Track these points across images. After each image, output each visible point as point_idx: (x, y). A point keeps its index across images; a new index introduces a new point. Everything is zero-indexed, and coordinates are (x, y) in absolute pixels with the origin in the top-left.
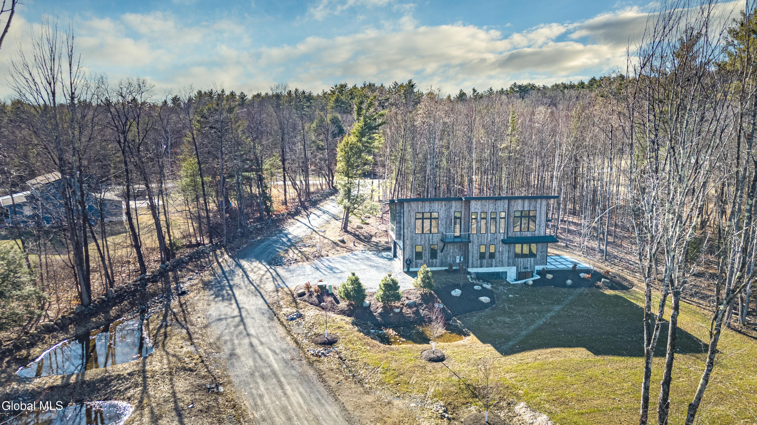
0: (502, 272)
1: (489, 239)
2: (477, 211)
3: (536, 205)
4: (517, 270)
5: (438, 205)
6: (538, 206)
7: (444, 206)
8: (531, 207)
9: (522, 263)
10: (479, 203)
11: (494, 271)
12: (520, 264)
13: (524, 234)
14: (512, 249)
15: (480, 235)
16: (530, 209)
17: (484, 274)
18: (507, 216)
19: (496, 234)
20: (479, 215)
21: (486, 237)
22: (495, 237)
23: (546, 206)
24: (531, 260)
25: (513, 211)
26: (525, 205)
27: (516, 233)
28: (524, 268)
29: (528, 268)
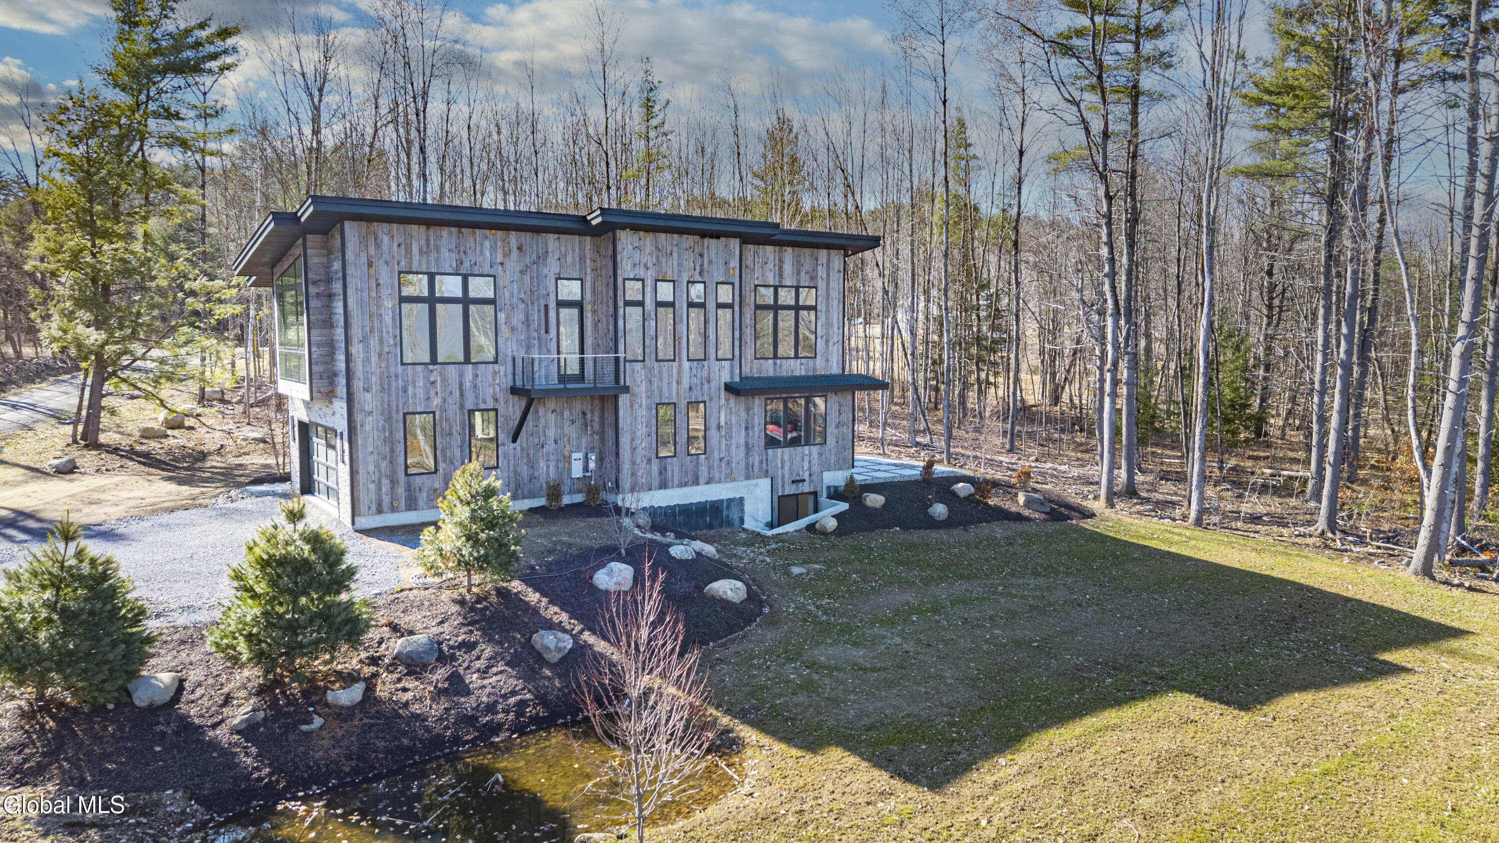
0: (730, 501)
1: (685, 384)
2: (641, 273)
3: (815, 270)
4: (773, 490)
5: (493, 248)
6: (821, 272)
7: (515, 251)
8: (803, 274)
9: (786, 466)
10: (648, 241)
11: (703, 500)
12: (782, 467)
13: (784, 367)
14: (756, 419)
15: (656, 365)
16: (798, 281)
17: (674, 513)
18: (737, 299)
19: (706, 363)
20: (649, 290)
21: (675, 375)
22: (704, 373)
23: (841, 275)
24: (810, 454)
25: (753, 287)
26: (784, 266)
27: (761, 365)
28: (793, 481)
29: (804, 481)
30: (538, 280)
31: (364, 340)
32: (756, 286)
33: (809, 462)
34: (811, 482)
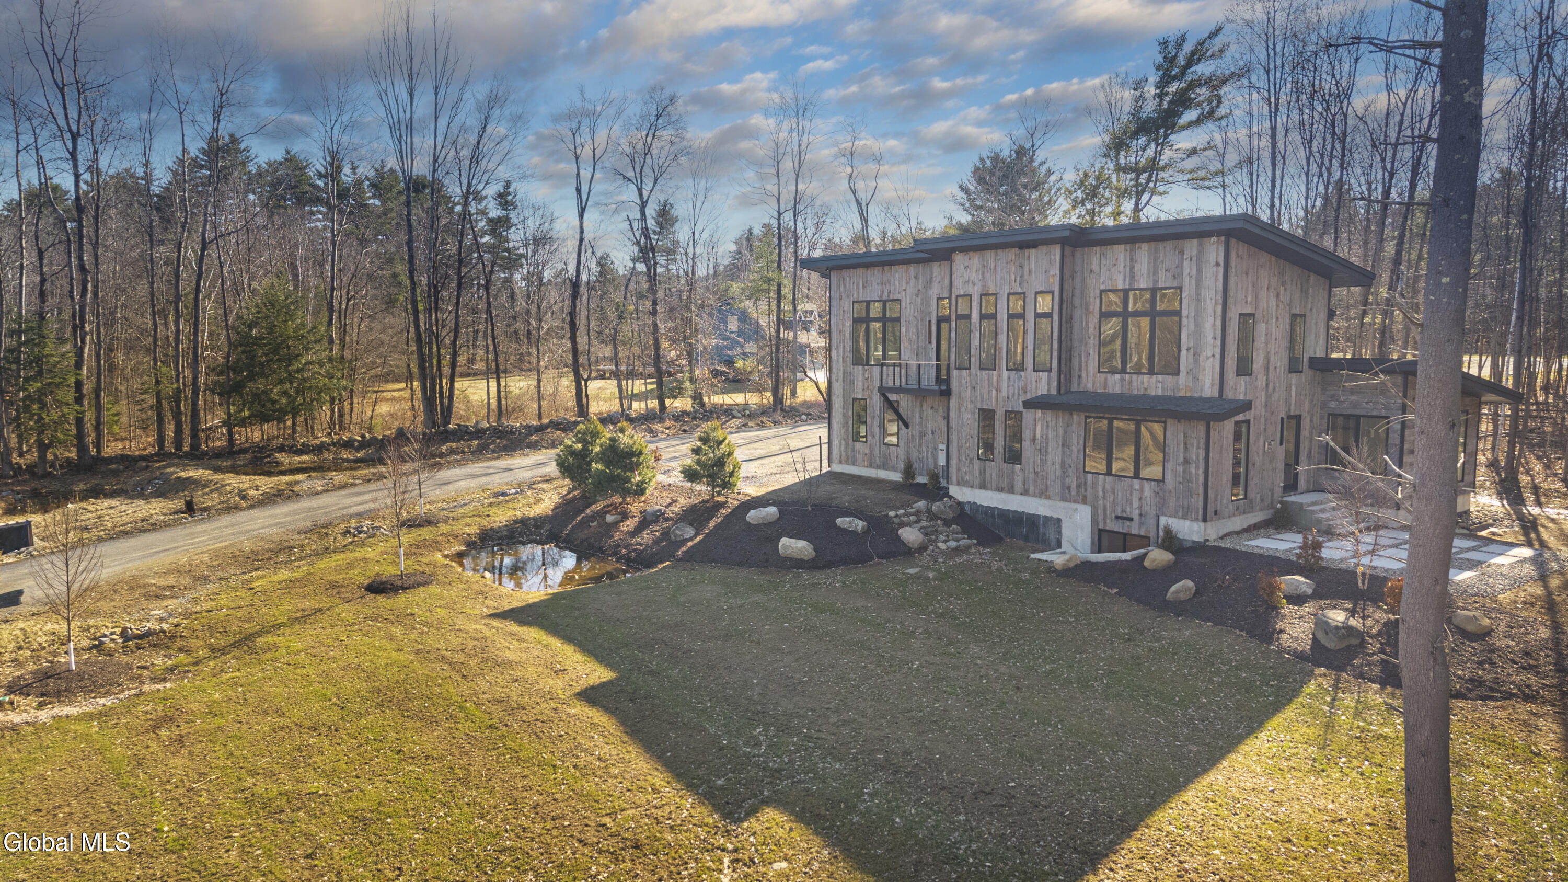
0: (1047, 519)
1: (1005, 393)
2: (970, 290)
3: (1180, 266)
4: (1094, 521)
5: (901, 278)
6: (1188, 268)
7: (913, 281)
8: (1162, 274)
9: (1110, 498)
10: (975, 261)
11: (1020, 510)
12: (1104, 498)
13: (1135, 384)
14: (1074, 437)
15: (979, 372)
16: (1156, 282)
17: (993, 515)
18: (1056, 307)
19: (1023, 373)
20: (975, 305)
21: (995, 384)
22: (1021, 384)
23: (1221, 269)
24: (1141, 490)
25: (1098, 292)
26: (1137, 266)
27: (1106, 379)
28: (1117, 517)
29: (1132, 519)
30: (926, 301)
32: (1102, 291)
33: (1140, 499)
34: (1141, 524)
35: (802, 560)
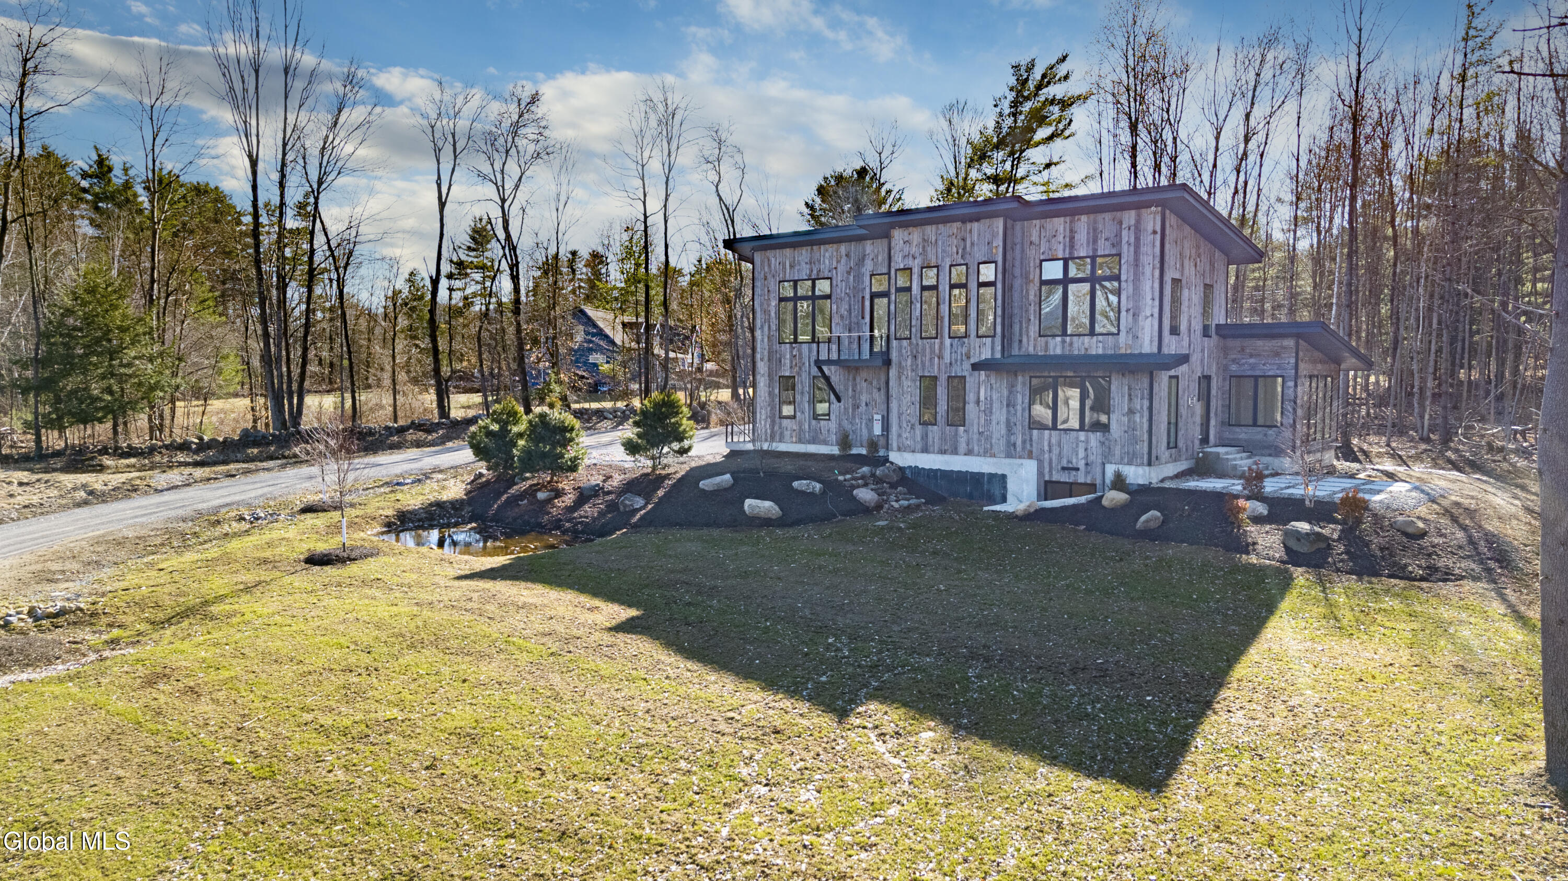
0: (992, 476)
1: (948, 359)
2: (910, 262)
3: (1119, 235)
4: (1040, 473)
5: (831, 257)
6: (1127, 236)
7: (844, 258)
8: (1101, 243)
9: (1056, 451)
11: (964, 469)
12: (1050, 451)
13: (1076, 345)
14: (1019, 397)
15: (920, 342)
16: (1095, 250)
17: (935, 477)
18: (1000, 276)
19: (966, 340)
20: (915, 277)
21: (937, 351)
22: (964, 350)
23: (1158, 237)
24: (1087, 441)
25: (1038, 262)
26: (1077, 237)
27: (1047, 343)
28: (1064, 469)
29: (1077, 469)
30: (859, 278)
31: (762, 328)
32: (1042, 261)
33: (1086, 450)
34: (1087, 473)
35: (770, 519)
